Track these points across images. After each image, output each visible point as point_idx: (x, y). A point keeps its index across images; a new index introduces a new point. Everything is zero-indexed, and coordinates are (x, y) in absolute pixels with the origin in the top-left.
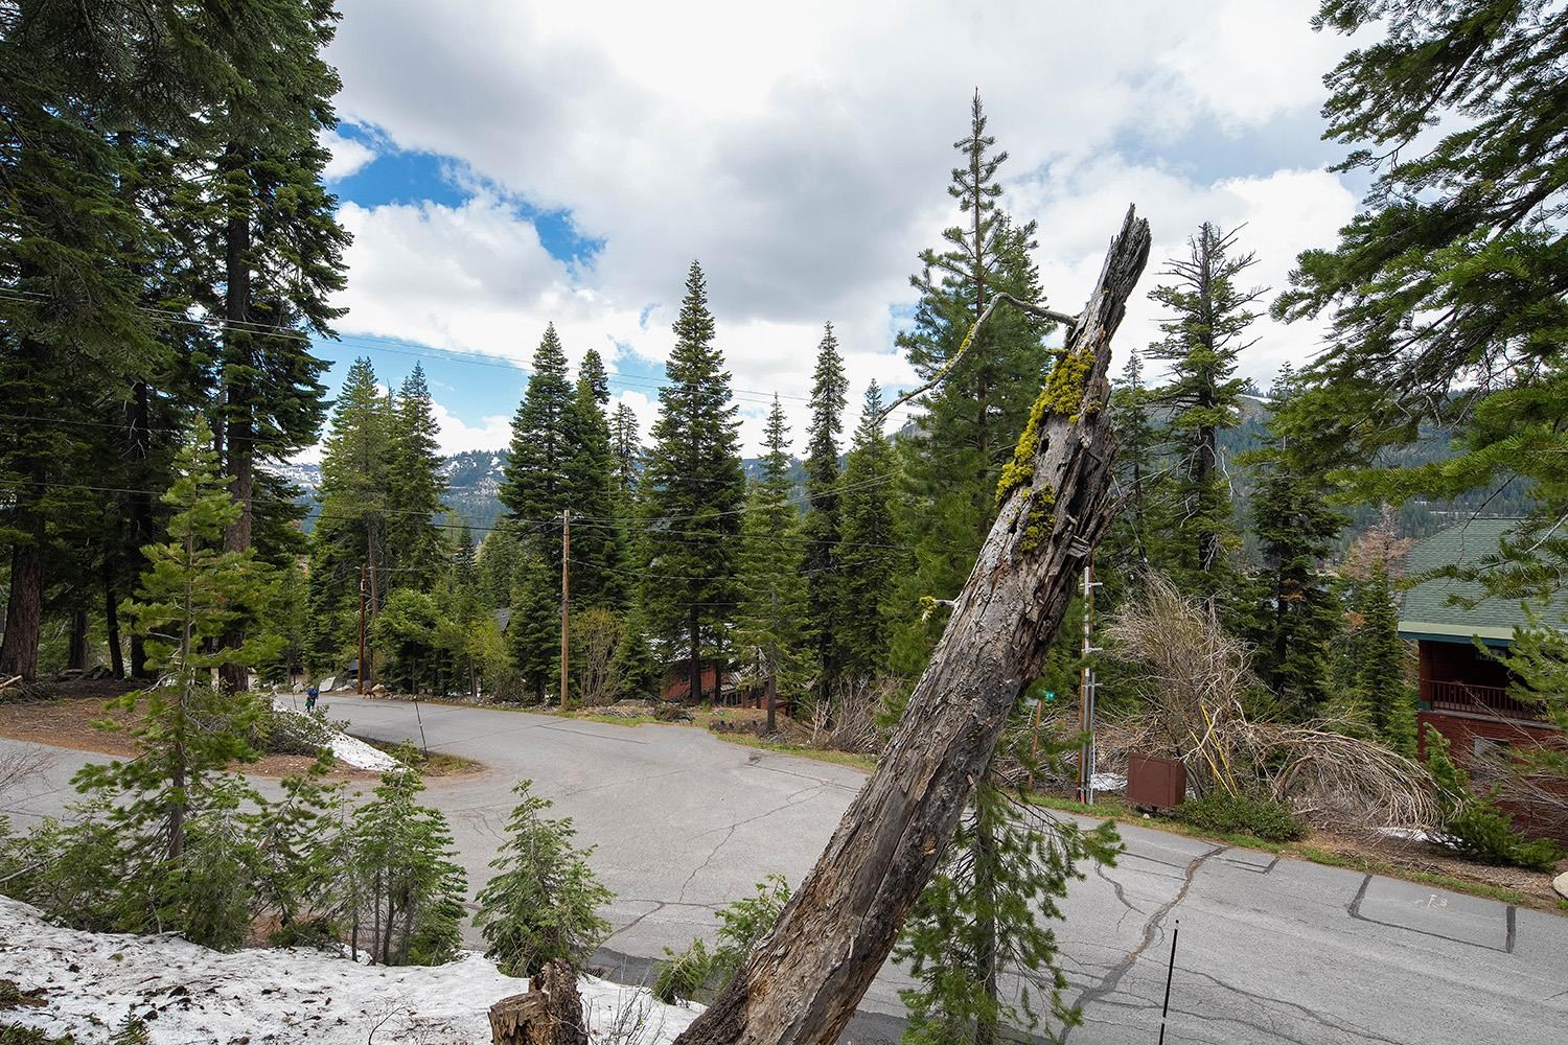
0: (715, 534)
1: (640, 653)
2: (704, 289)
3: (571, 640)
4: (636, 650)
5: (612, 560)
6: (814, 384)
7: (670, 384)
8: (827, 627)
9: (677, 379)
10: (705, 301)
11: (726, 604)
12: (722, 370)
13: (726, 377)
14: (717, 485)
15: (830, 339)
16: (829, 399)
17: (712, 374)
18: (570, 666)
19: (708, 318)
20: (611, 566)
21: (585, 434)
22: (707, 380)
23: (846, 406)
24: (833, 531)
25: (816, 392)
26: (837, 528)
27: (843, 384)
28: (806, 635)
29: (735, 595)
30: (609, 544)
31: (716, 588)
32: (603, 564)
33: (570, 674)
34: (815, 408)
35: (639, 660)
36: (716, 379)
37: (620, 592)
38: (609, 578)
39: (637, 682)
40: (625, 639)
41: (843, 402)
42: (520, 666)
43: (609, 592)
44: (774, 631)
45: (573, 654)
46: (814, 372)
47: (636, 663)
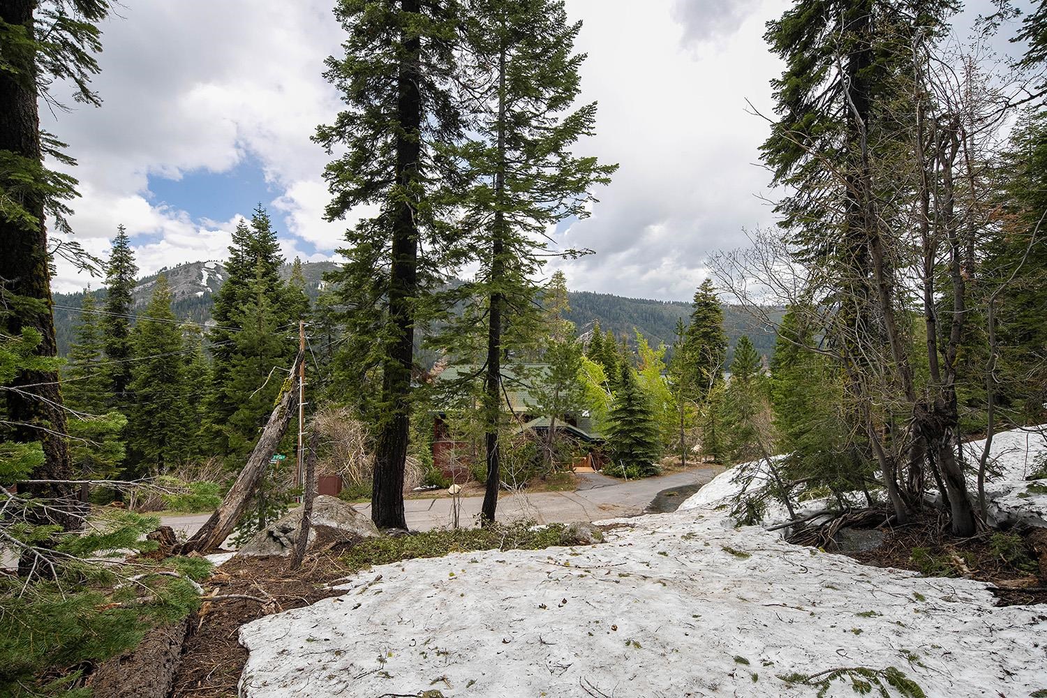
6: (109, 267)
15: (123, 237)
25: (111, 273)
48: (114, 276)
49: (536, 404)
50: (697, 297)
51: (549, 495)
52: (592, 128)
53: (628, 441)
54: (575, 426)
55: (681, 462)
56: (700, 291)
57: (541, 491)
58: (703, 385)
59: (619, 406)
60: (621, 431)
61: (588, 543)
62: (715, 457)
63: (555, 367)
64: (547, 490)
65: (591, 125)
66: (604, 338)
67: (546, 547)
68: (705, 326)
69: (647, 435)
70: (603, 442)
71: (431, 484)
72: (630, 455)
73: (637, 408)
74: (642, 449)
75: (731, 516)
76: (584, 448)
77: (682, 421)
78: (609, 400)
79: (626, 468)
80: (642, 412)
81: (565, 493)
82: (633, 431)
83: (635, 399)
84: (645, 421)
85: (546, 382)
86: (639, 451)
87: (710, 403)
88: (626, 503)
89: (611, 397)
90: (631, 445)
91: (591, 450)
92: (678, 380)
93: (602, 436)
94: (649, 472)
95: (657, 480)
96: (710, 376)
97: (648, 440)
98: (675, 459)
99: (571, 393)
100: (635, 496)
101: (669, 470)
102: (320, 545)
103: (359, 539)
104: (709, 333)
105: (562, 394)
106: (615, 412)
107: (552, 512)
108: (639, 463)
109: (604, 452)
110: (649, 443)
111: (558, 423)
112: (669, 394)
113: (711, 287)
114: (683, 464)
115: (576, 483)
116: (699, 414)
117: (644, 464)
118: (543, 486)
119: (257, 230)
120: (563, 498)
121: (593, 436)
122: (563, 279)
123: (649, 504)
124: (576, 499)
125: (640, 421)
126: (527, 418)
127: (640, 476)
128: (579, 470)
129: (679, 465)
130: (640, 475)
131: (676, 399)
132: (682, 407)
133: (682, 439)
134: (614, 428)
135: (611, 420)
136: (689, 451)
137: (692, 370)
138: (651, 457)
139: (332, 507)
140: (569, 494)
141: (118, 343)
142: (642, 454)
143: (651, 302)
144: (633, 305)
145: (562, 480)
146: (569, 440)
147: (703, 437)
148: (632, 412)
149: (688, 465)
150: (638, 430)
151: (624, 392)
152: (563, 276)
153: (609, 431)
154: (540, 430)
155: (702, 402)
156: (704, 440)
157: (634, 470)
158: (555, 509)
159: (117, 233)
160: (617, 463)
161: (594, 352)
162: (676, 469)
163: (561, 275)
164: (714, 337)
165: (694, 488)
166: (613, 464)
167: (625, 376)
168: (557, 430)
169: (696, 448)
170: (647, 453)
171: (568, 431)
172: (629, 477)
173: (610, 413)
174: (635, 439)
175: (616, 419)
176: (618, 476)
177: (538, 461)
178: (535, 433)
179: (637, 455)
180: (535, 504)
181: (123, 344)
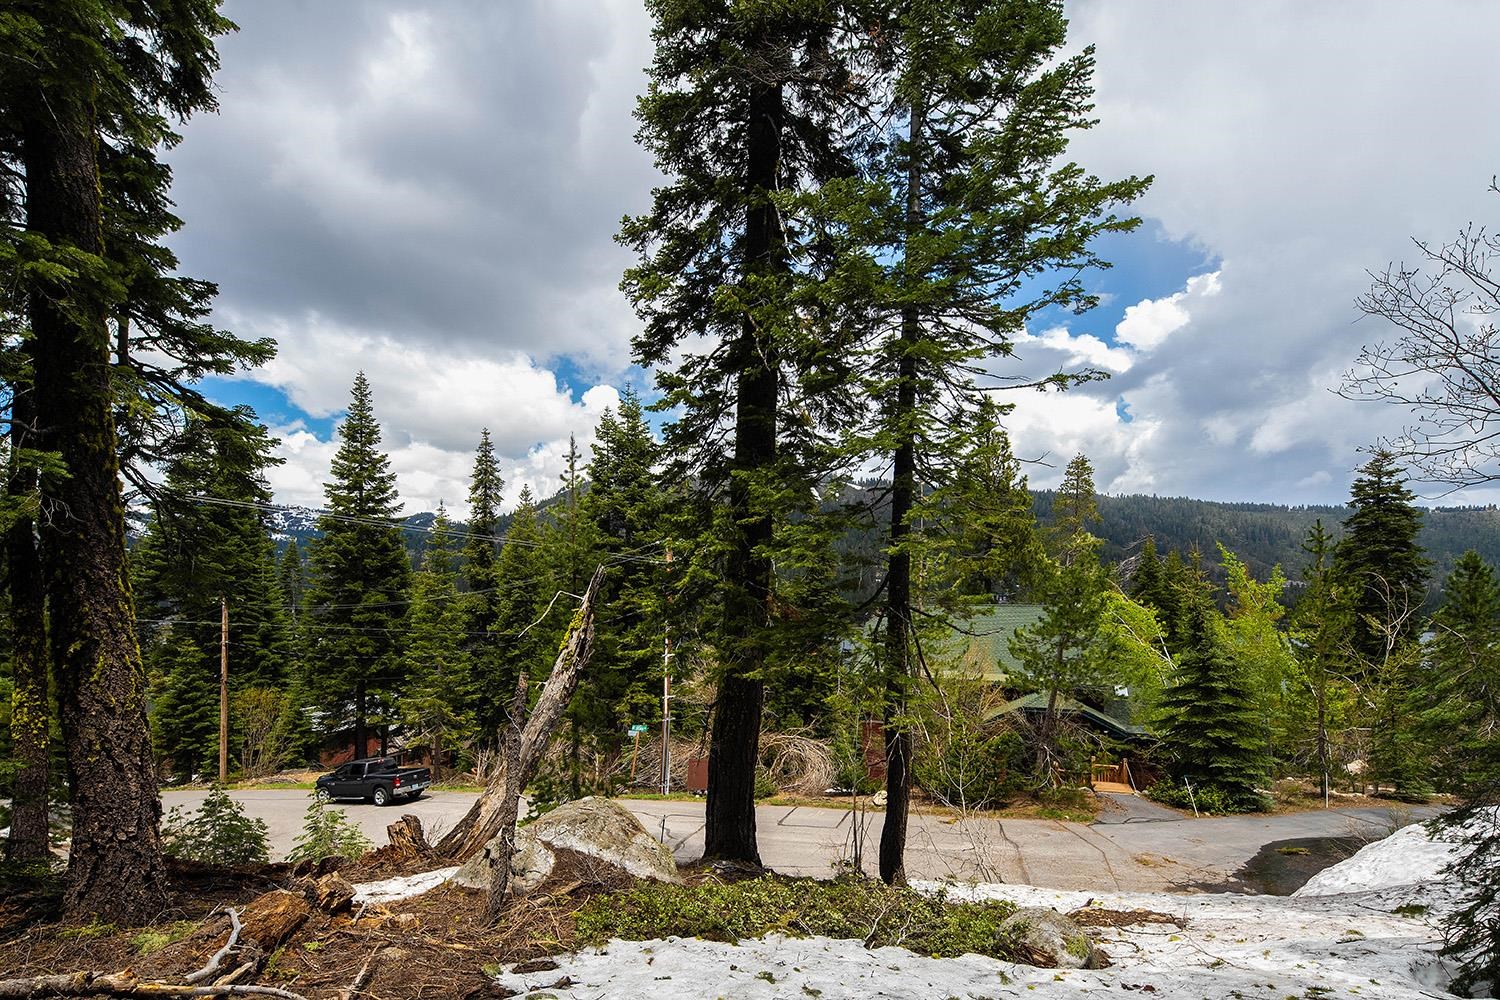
0: (383, 616)
1: (301, 726)
2: (370, 397)
3: (231, 719)
4: (297, 722)
5: (266, 639)
6: (473, 482)
7: (335, 481)
8: (485, 692)
9: (342, 476)
10: (370, 409)
11: (392, 678)
12: (387, 472)
13: (392, 478)
14: (384, 571)
15: (487, 444)
16: (486, 495)
17: (378, 475)
18: (229, 742)
19: (374, 424)
20: (265, 646)
21: (236, 517)
22: (373, 479)
23: (502, 502)
24: (490, 609)
25: (475, 489)
26: (494, 608)
27: (499, 483)
28: (468, 699)
29: (403, 669)
30: (263, 625)
31: (383, 664)
32: (257, 643)
33: (229, 750)
34: (473, 503)
35: (301, 733)
36: (382, 480)
37: (276, 669)
38: (263, 657)
39: (299, 752)
40: (285, 713)
41: (499, 499)
42: (168, 747)
43: (264, 670)
44: (440, 697)
45: (231, 731)
46: (473, 472)
47: (298, 736)
48: (479, 492)
49: (1023, 671)
50: (1359, 488)
51: (1043, 826)
52: (1089, 108)
53: (1199, 744)
54: (1101, 710)
55: (1319, 790)
56: (1366, 477)
57: (1028, 817)
58: (1371, 647)
59: (1185, 680)
60: (1185, 725)
61: (1051, 962)
62: (1399, 786)
63: (1056, 609)
64: (1039, 816)
65: (1086, 102)
66: (1163, 565)
67: (959, 953)
68: (1375, 542)
69: (1241, 734)
70: (1155, 743)
71: (848, 785)
72: (1205, 769)
73: (1220, 685)
74: (1231, 761)
75: (1442, 953)
76: (1110, 750)
77: (1322, 714)
78: (1165, 668)
79: (1195, 793)
80: (1230, 692)
81: (1072, 825)
82: (1213, 727)
83: (1218, 668)
84: (1237, 709)
85: (1039, 632)
86: (1225, 763)
87: (1387, 682)
88: (1193, 856)
89: (1171, 663)
90: (1206, 752)
91: (1128, 754)
92: (1313, 635)
93: (1150, 731)
94: (1244, 802)
95: (1262, 820)
96: (1388, 631)
97: (1243, 744)
98: (1304, 784)
99: (1086, 653)
100: (1212, 846)
101: (1291, 803)
102: (554, 883)
103: (626, 879)
104: (1387, 553)
105: (1070, 653)
106: (1175, 691)
107: (1044, 858)
108: (1222, 786)
109: (1157, 760)
110: (1245, 750)
111: (1061, 704)
112: (1294, 665)
113: (1390, 468)
114: (1323, 795)
115: (1095, 810)
116: (1361, 704)
117: (1236, 787)
118: (1033, 809)
119: (624, 420)
120: (1066, 834)
121: (1136, 730)
122: (1089, 468)
123: (1241, 864)
124: (1092, 837)
125: (1228, 708)
126: (1010, 693)
127: (1226, 810)
128: (1103, 787)
129: (1314, 796)
130: (1226, 808)
131: (1308, 672)
132: (1322, 688)
133: (1321, 749)
134: (1172, 718)
135: (1165, 705)
136: (1338, 770)
137: (1345, 619)
138: (1251, 777)
139: (595, 820)
140: (1080, 828)
141: (481, 573)
142: (1232, 770)
143: (1264, 508)
144: (1226, 515)
145: (1068, 800)
146: (1084, 735)
147: (1368, 748)
148: (1210, 693)
149: (1331, 796)
150: (1224, 725)
151: (1194, 654)
152: (1088, 464)
153: (1163, 724)
154: (1031, 713)
155: (1367, 680)
156: (1373, 752)
157: (1215, 797)
158: (1051, 852)
159: (481, 439)
160: (1178, 783)
161: (1143, 587)
162: (1307, 802)
163: (1084, 462)
164: (1398, 561)
165: (1347, 846)
166: (1170, 783)
167: (1197, 626)
168: (1063, 715)
169: (1354, 767)
170: (1242, 769)
171: (1083, 719)
172: (1203, 808)
173: (1164, 692)
174: (1217, 740)
175: (1178, 704)
176: (1180, 804)
177: (1026, 765)
178: (1022, 719)
179: (1220, 771)
180: (1015, 839)
181: (487, 575)
